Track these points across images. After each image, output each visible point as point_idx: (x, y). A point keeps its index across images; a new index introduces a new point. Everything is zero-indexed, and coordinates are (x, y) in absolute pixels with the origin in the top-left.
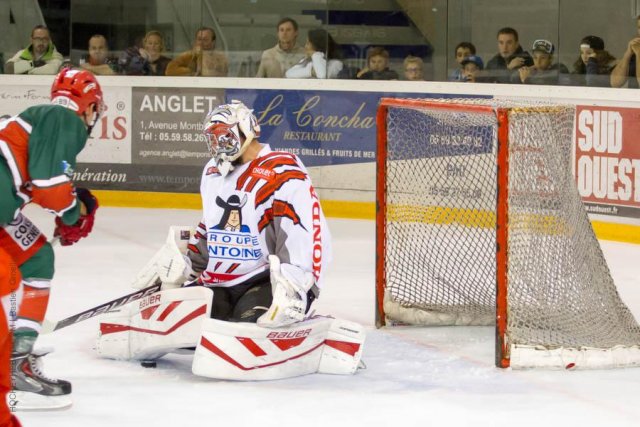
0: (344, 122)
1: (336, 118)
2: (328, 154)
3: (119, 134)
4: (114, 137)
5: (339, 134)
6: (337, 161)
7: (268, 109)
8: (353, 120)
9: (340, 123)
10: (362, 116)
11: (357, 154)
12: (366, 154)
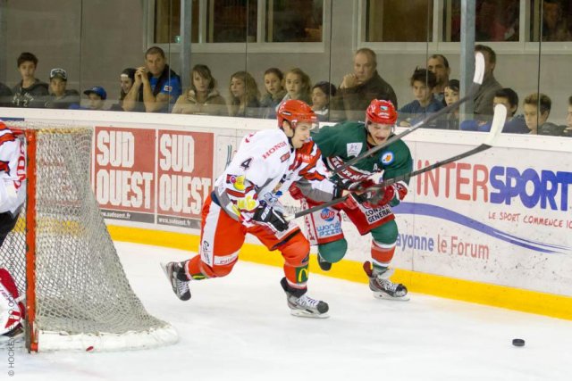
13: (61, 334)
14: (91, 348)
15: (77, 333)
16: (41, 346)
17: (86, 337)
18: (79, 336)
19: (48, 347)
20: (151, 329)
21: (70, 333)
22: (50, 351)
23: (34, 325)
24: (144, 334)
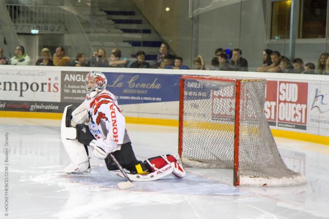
0: (148, 86)
1: (145, 84)
2: (142, 99)
3: (55, 90)
4: (54, 91)
5: (146, 91)
6: (145, 102)
7: (117, 80)
8: (152, 85)
9: (147, 86)
10: (156, 84)
11: (154, 99)
12: (157, 99)
13: (251, 177)
14: (265, 184)
15: (258, 177)
16: (241, 183)
17: (263, 179)
18: (260, 178)
19: (244, 183)
20: (294, 176)
21: (255, 177)
22: (245, 185)
23: (238, 173)
24: (291, 179)
